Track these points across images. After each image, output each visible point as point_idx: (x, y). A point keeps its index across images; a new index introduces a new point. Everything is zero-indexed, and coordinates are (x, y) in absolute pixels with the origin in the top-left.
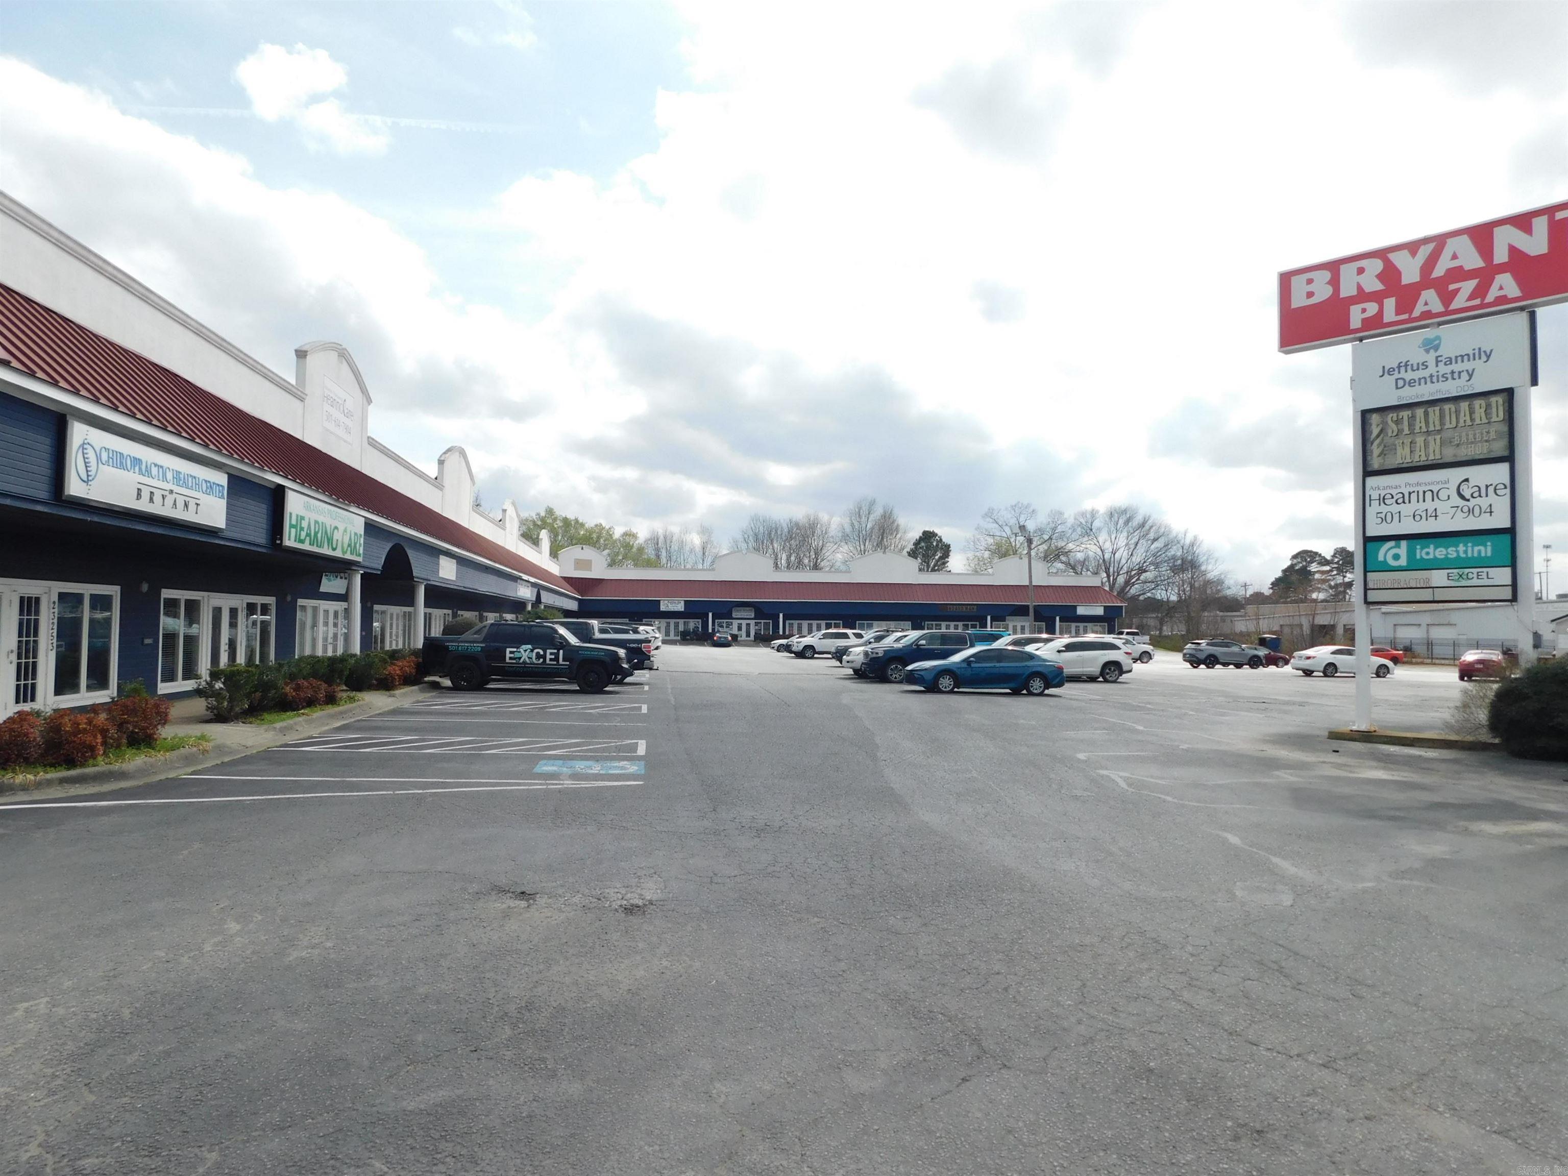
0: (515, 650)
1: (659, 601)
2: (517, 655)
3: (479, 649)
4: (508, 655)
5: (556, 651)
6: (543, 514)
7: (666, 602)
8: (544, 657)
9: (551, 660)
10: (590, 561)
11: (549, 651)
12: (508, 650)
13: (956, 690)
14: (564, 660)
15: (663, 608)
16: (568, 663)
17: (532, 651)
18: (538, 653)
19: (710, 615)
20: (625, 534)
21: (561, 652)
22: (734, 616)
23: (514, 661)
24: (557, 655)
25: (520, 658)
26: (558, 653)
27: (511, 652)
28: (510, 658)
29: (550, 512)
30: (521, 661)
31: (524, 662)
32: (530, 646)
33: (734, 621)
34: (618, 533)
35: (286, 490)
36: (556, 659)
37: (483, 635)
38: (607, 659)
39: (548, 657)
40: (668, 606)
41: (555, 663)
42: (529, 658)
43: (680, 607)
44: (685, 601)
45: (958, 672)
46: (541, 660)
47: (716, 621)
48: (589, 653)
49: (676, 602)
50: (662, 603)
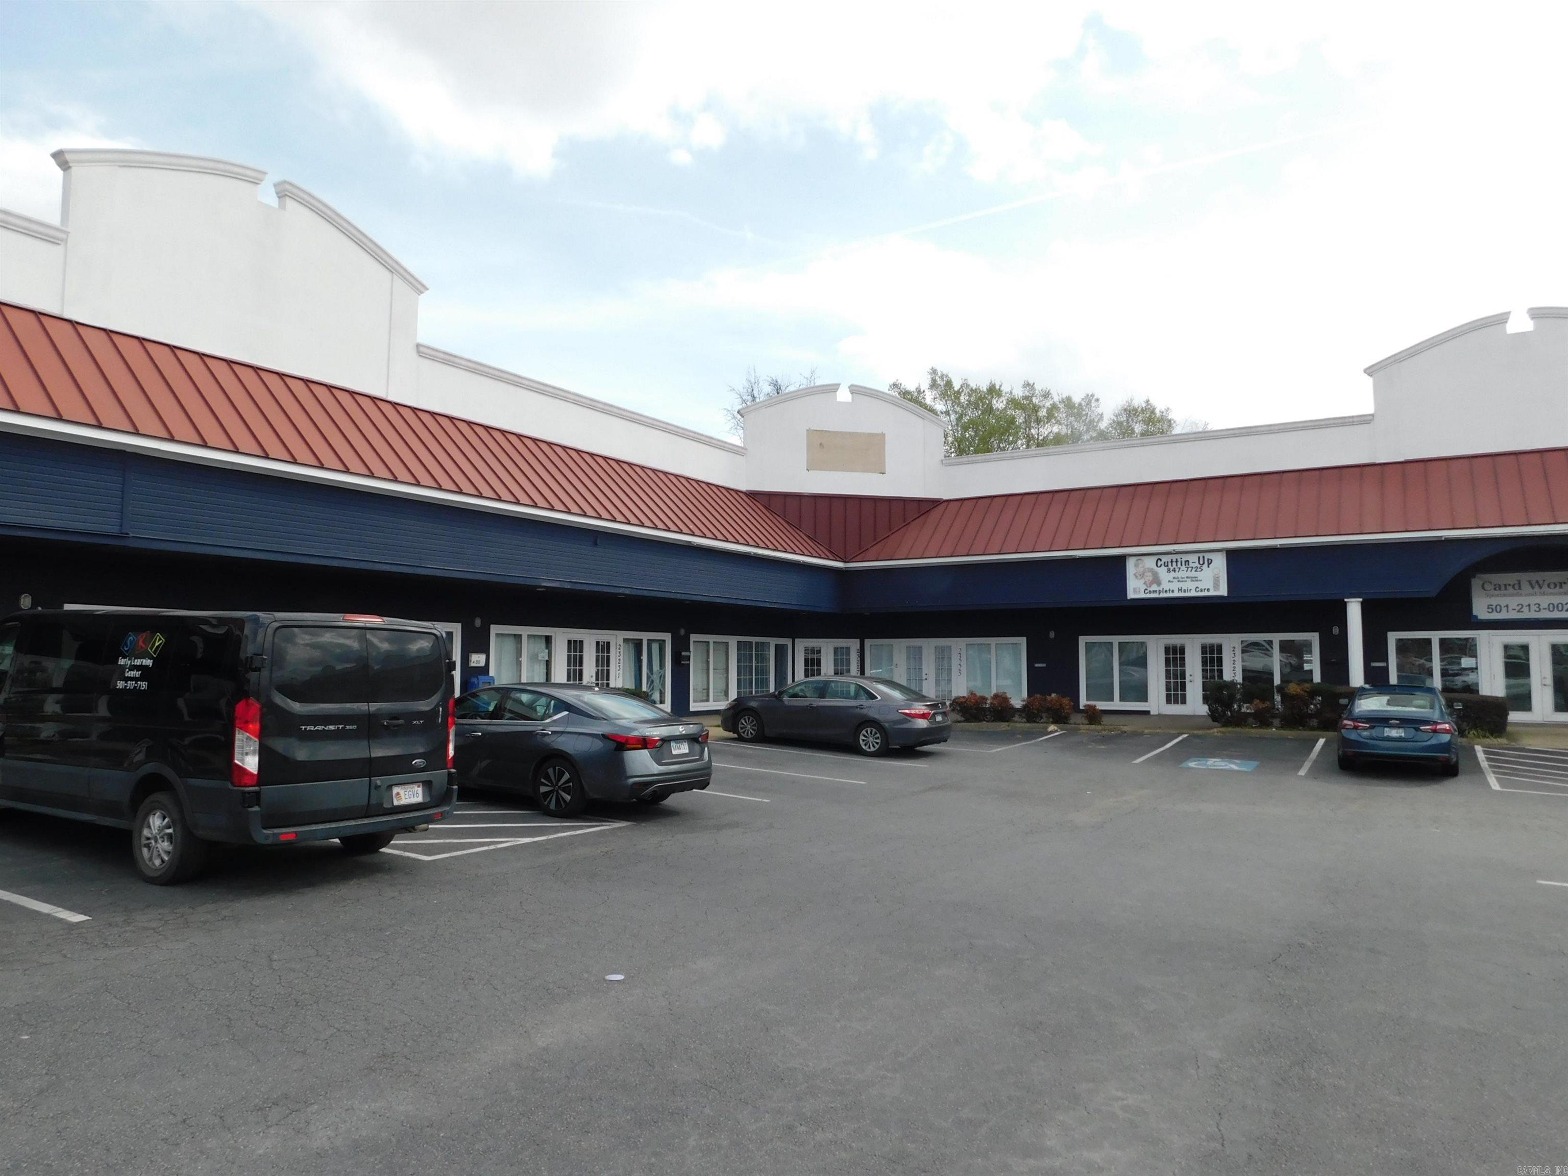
1: (1121, 560)
7: (1150, 562)
19: (1354, 610)
22: (1481, 608)
33: (1479, 634)
40: (1156, 580)
43: (1212, 580)
44: (1231, 555)
47: (1393, 637)
49: (1193, 558)
50: (1131, 567)
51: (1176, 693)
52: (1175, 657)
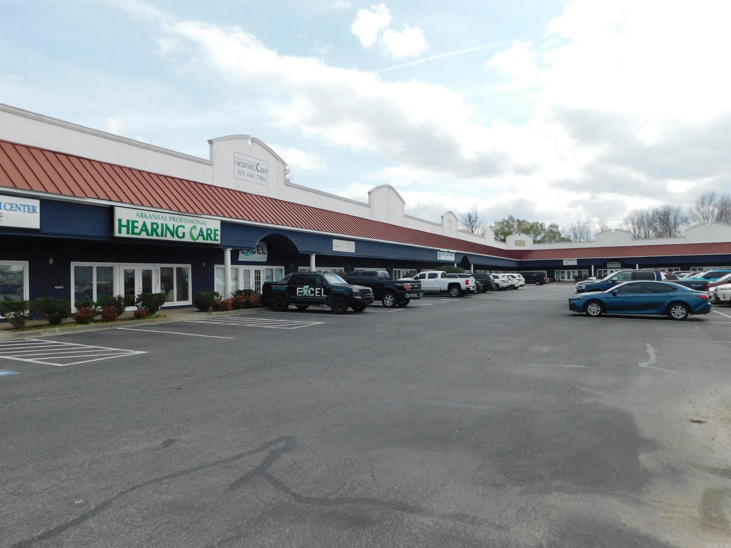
0: (301, 288)
1: (562, 260)
2: (302, 291)
3: (285, 288)
4: (298, 292)
5: (320, 289)
6: (507, 219)
7: (566, 260)
8: (314, 292)
9: (318, 294)
10: (524, 241)
11: (317, 289)
12: (298, 289)
13: (603, 314)
14: (324, 294)
15: (565, 264)
16: (326, 296)
17: (309, 289)
18: (311, 290)
19: (593, 267)
20: (551, 226)
21: (323, 289)
22: (608, 266)
23: (301, 295)
24: (320, 291)
25: (303, 293)
26: (321, 290)
27: (299, 290)
28: (299, 293)
29: (511, 218)
30: (304, 295)
31: (305, 296)
32: (308, 286)
33: (608, 269)
34: (547, 225)
35: (115, 207)
36: (320, 294)
37: (288, 280)
38: (346, 294)
39: (317, 292)
40: (567, 263)
41: (320, 296)
42: (307, 293)
43: (575, 263)
44: (577, 259)
45: (605, 300)
46: (313, 294)
47: (597, 270)
48: (336, 290)
49: (572, 260)
50: (564, 261)
51: (569, 278)
52: (569, 273)
